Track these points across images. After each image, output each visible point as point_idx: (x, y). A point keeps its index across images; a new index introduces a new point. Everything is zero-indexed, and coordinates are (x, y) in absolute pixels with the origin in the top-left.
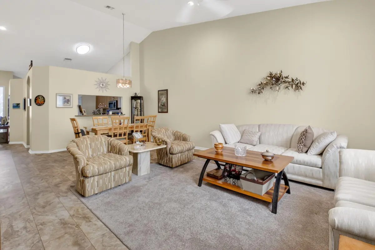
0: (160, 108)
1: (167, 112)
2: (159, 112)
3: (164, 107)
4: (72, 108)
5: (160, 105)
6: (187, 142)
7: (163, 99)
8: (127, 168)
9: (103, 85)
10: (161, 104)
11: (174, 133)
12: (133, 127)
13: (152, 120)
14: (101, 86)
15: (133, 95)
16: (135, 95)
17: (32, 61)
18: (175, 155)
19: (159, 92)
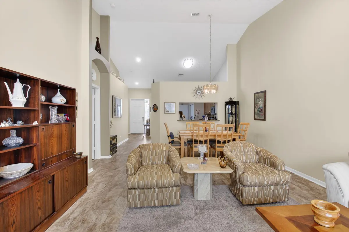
0: (257, 114)
1: (264, 120)
2: (255, 119)
3: (261, 113)
4: (175, 114)
5: (256, 111)
6: (276, 171)
7: (261, 104)
8: (174, 189)
9: (199, 93)
10: (258, 110)
11: (259, 151)
12: (221, 135)
13: (244, 129)
14: (198, 93)
15: (228, 100)
16: (230, 100)
17: (154, 80)
18: (247, 188)
19: (256, 95)
